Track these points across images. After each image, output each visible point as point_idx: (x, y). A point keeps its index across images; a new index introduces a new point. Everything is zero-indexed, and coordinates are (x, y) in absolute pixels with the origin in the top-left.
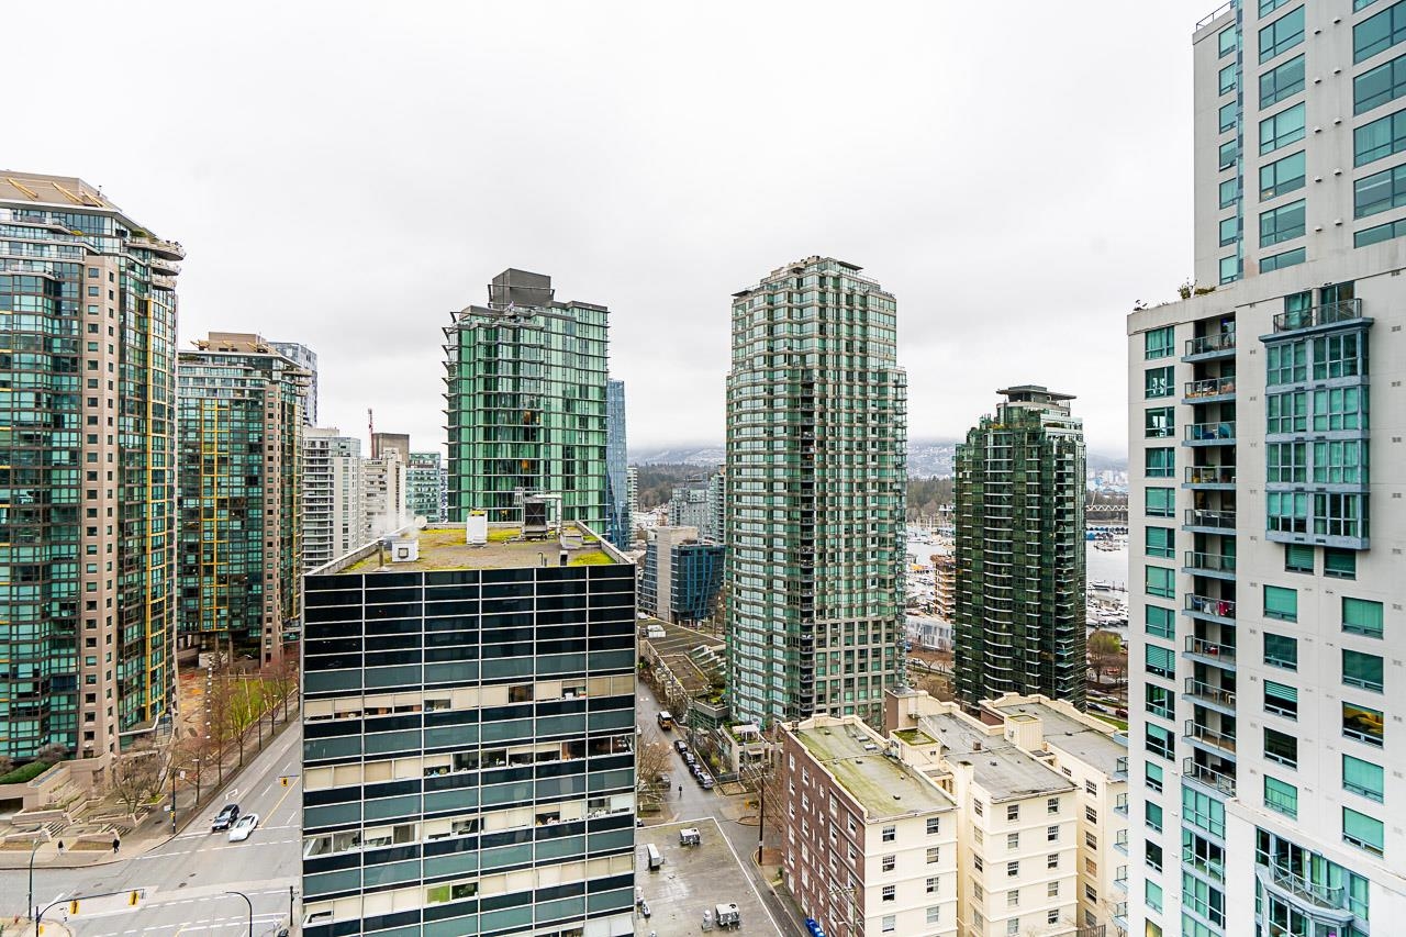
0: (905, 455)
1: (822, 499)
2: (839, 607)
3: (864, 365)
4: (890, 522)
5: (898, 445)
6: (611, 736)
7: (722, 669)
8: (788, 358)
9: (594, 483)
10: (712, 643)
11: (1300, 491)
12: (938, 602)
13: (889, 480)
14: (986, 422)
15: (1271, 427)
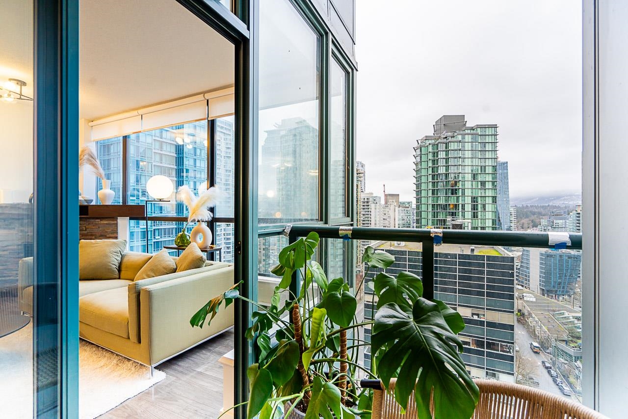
6: (500, 343)
9: (489, 215)
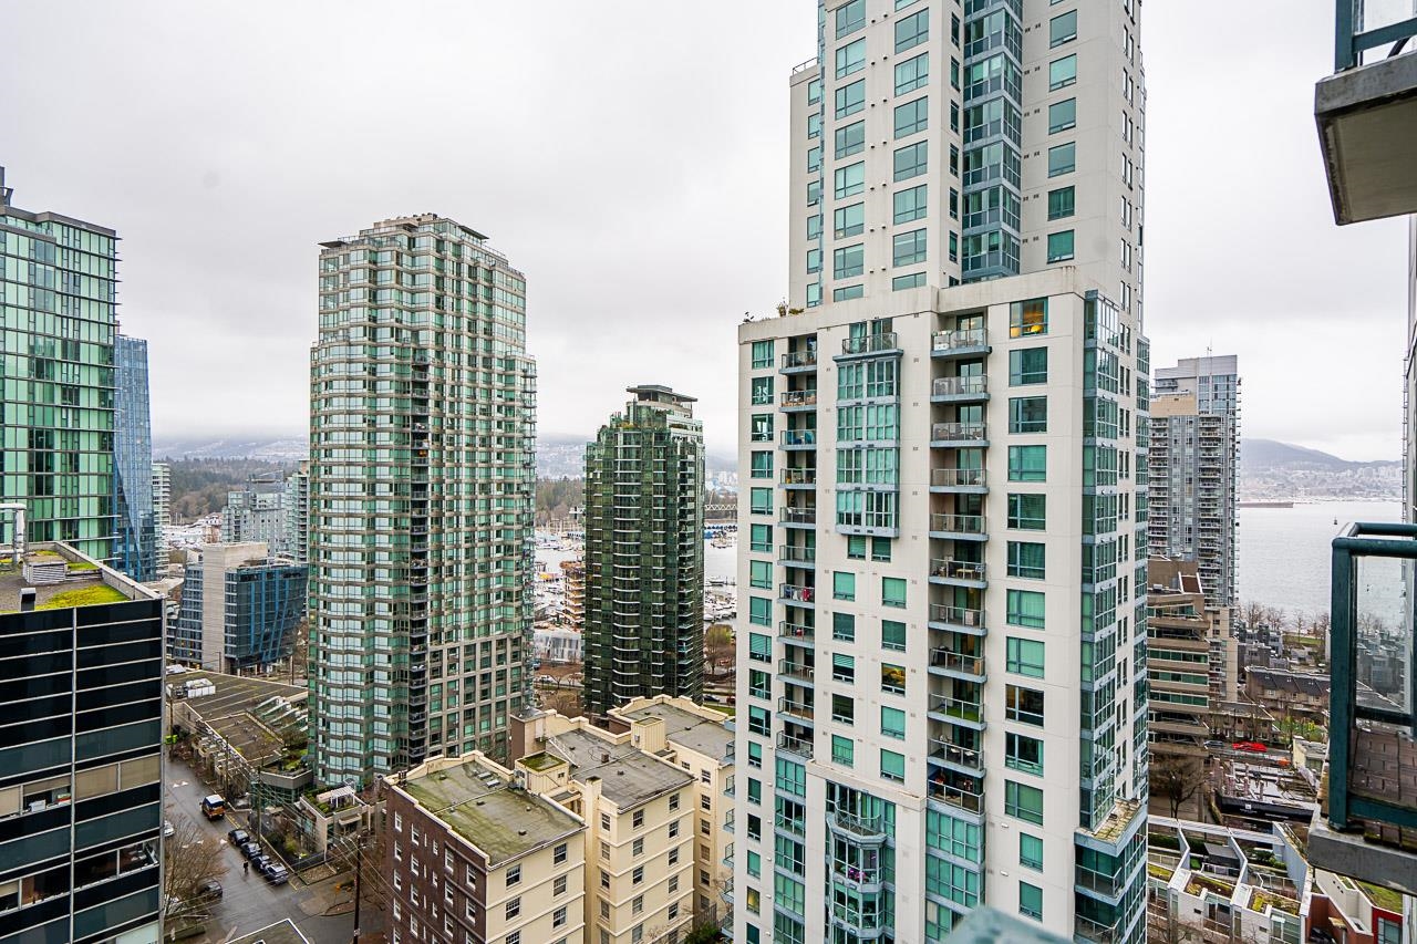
0: (534, 453)
1: (438, 503)
2: (457, 628)
3: (489, 350)
4: (516, 527)
5: (526, 442)
6: (118, 849)
7: (303, 723)
8: (396, 332)
9: (90, 486)
10: (287, 693)
11: (858, 490)
12: (567, 612)
13: (517, 481)
14: (616, 420)
15: (840, 437)
